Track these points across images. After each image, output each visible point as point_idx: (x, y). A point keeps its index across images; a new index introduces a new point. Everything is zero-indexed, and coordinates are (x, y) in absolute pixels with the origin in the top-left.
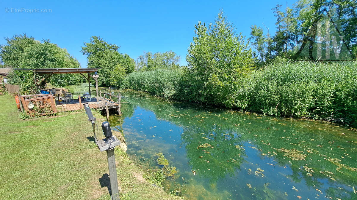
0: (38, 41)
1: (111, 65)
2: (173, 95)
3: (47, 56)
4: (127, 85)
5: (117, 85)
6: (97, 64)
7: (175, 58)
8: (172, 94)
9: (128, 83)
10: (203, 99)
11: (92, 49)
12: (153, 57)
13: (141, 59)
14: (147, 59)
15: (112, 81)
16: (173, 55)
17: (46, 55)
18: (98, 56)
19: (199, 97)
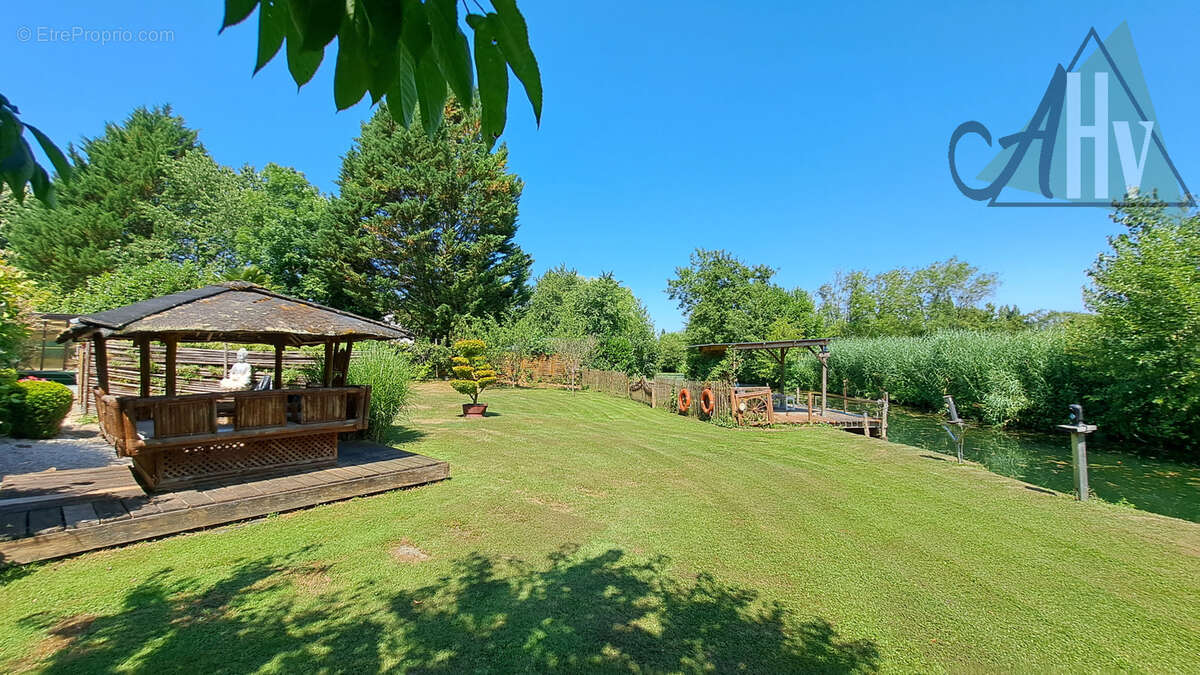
0: (588, 278)
1: (759, 323)
2: (1020, 413)
3: (605, 308)
4: (806, 380)
5: (775, 378)
6: (715, 321)
7: (968, 283)
8: (1017, 409)
9: (810, 373)
10: (1167, 428)
11: (700, 285)
12: (869, 288)
13: (824, 296)
14: (846, 296)
15: (762, 365)
16: (960, 273)
17: (603, 306)
18: (719, 301)
19: (1144, 423)
